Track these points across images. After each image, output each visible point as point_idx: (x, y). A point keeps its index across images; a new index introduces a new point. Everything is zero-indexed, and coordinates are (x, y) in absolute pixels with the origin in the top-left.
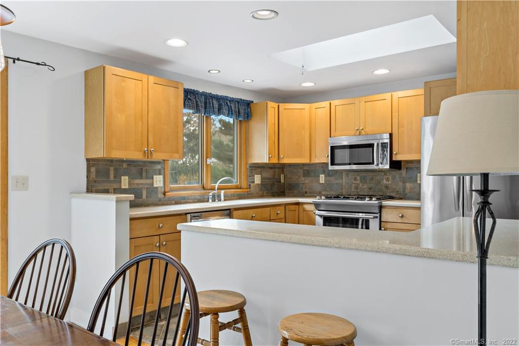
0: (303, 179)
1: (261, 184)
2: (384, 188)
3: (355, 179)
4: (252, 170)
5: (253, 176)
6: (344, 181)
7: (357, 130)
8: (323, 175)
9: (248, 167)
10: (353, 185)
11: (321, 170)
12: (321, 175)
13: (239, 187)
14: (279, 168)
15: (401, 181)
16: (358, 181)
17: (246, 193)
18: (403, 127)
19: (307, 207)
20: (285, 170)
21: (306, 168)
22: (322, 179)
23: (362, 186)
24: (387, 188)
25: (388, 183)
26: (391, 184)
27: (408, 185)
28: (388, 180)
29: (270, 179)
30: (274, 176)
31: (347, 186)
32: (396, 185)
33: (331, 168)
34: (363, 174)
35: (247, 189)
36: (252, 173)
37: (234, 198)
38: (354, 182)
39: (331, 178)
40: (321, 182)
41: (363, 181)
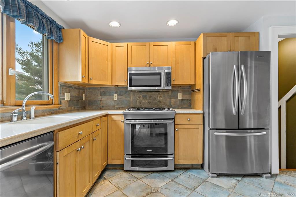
0: (100, 97)
1: (70, 101)
2: (158, 103)
3: (139, 97)
4: (62, 88)
5: (64, 93)
6: (131, 98)
7: (148, 63)
8: (116, 95)
9: (59, 85)
10: (138, 101)
11: (114, 91)
12: (114, 95)
13: (50, 103)
14: (82, 89)
15: (168, 98)
16: (141, 98)
17: (58, 109)
18: (178, 64)
19: (115, 117)
20: (86, 91)
21: (103, 90)
22: (115, 97)
23: (144, 101)
24: (160, 103)
25: (160, 99)
26: (162, 100)
27: (173, 100)
28: (160, 97)
29: (76, 97)
30: (79, 94)
31: (133, 102)
32: (166, 100)
33: (129, 88)
34: (144, 94)
35: (59, 105)
36: (62, 91)
37: (46, 114)
38: (138, 99)
39: (122, 96)
40: (114, 99)
41: (145, 98)
